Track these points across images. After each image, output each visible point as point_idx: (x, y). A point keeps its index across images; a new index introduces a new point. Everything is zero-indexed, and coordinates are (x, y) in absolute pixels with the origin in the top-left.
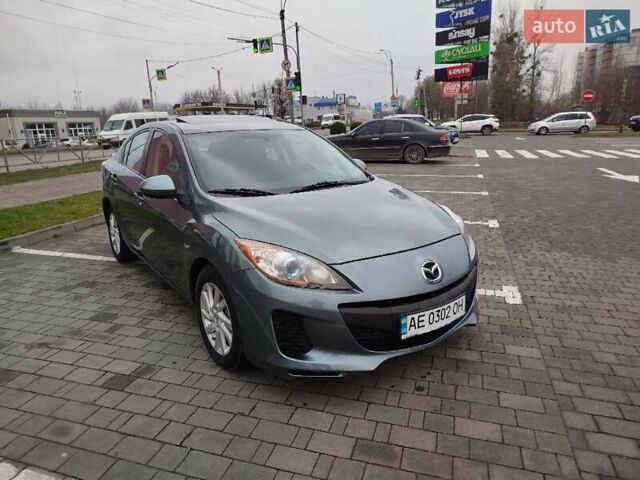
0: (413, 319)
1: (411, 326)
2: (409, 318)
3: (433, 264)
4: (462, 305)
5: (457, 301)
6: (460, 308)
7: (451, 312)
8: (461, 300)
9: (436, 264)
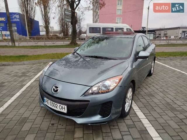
3: (58, 88)
4: (64, 108)
5: (62, 105)
6: (64, 109)
7: (58, 107)
8: (64, 106)
9: (59, 88)
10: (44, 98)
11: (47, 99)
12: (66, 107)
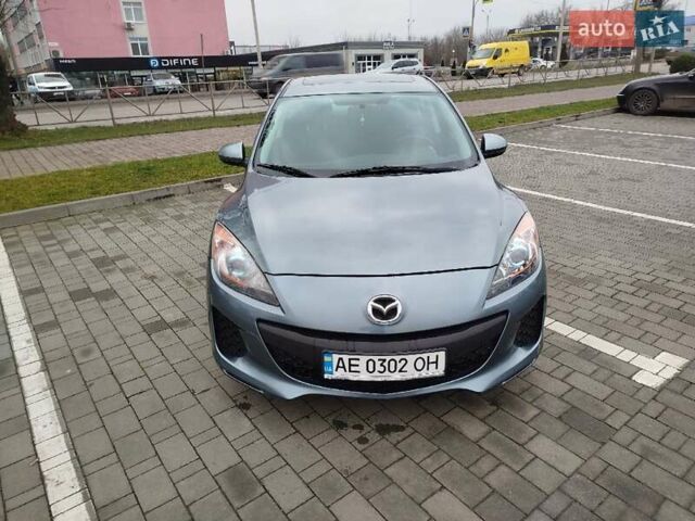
0: (341, 359)
1: (338, 367)
2: (336, 357)
3: (392, 301)
4: (436, 362)
5: (425, 356)
6: (432, 366)
7: (409, 367)
8: (433, 356)
9: (397, 302)
10: (327, 359)
11: (346, 358)
12: (442, 355)
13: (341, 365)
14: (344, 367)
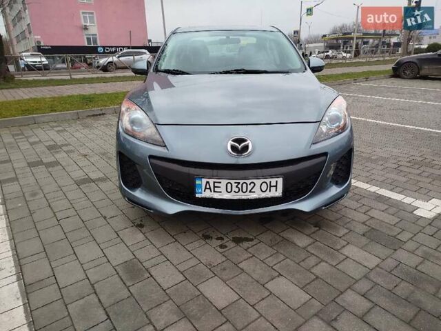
0: (208, 182)
1: (206, 188)
2: (204, 181)
3: (245, 141)
4: (276, 186)
5: (268, 181)
6: (273, 189)
7: (257, 189)
8: (273, 181)
9: (249, 142)
10: (198, 182)
11: (211, 181)
12: (280, 181)
13: (208, 187)
14: (210, 188)
